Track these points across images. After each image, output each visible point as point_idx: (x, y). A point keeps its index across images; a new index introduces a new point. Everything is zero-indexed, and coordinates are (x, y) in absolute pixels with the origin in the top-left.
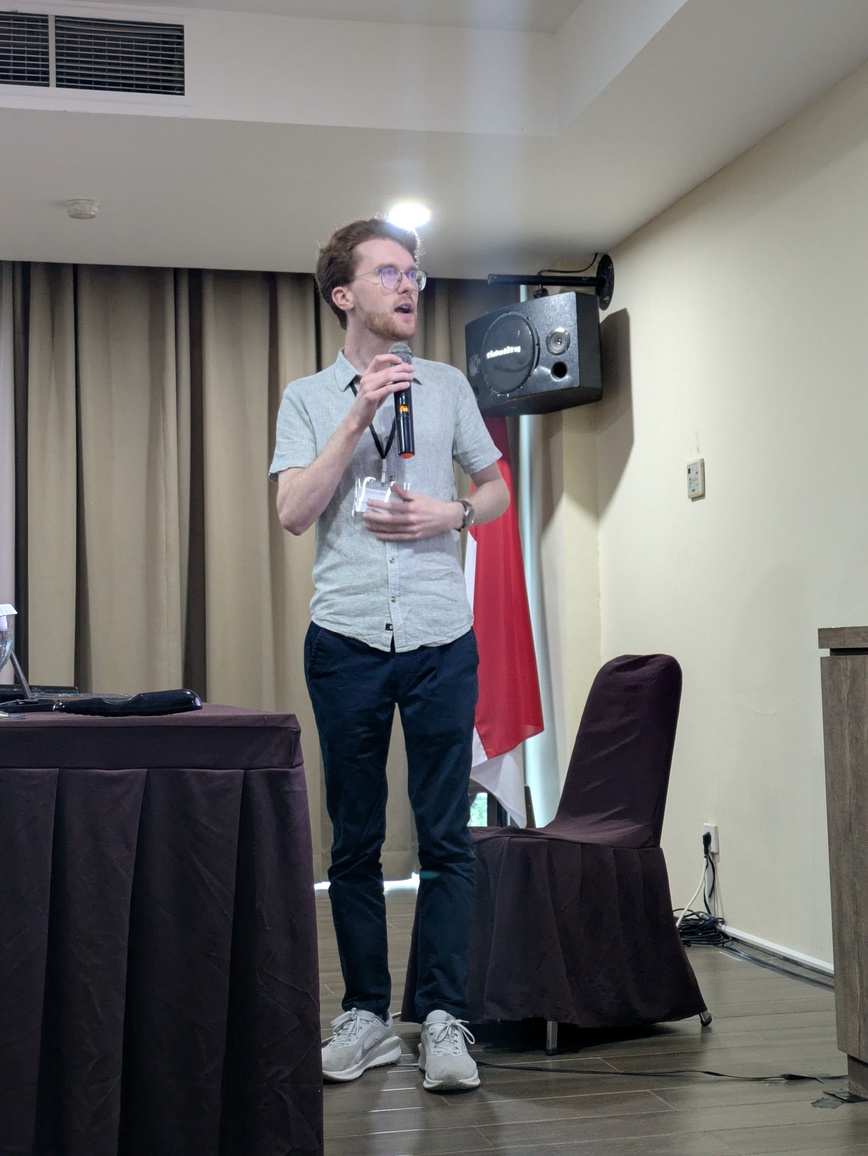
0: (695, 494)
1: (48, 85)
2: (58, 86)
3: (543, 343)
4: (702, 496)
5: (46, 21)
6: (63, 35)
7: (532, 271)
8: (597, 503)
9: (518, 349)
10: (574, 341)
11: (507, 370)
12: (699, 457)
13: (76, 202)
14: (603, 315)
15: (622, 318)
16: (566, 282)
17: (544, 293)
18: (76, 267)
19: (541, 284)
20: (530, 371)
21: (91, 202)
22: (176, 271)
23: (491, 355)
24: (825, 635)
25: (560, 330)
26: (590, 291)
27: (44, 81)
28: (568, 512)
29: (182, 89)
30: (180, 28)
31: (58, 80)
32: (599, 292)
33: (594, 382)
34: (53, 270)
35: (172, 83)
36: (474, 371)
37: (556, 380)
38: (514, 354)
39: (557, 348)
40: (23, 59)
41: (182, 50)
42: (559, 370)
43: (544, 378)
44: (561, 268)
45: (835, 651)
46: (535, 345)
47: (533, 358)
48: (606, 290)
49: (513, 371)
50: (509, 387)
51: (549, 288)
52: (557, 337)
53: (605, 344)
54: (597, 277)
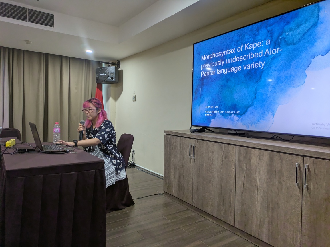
1: (27, 21)
2: (29, 22)
3: (109, 74)
4: (135, 101)
5: (26, 9)
6: (30, 12)
7: (107, 61)
8: (116, 98)
9: (105, 74)
10: (115, 74)
11: (103, 77)
12: (135, 95)
13: (28, 41)
14: (119, 70)
15: (122, 71)
16: (113, 64)
17: (109, 66)
18: (23, 51)
19: (109, 64)
20: (107, 78)
21: (31, 42)
22: (43, 53)
23: (101, 74)
24: (165, 131)
26: (116, 66)
28: (111, 99)
29: (53, 26)
30: (53, 15)
31: (29, 21)
32: (118, 66)
33: (118, 81)
34: (19, 50)
36: (97, 76)
37: (112, 80)
39: (112, 75)
40: (21, 15)
41: (53, 19)
42: (112, 78)
43: (110, 79)
44: (111, 62)
45: (166, 134)
47: (108, 76)
48: (119, 66)
50: (103, 80)
51: (111, 65)
52: (112, 73)
53: (119, 75)
54: (117, 64)
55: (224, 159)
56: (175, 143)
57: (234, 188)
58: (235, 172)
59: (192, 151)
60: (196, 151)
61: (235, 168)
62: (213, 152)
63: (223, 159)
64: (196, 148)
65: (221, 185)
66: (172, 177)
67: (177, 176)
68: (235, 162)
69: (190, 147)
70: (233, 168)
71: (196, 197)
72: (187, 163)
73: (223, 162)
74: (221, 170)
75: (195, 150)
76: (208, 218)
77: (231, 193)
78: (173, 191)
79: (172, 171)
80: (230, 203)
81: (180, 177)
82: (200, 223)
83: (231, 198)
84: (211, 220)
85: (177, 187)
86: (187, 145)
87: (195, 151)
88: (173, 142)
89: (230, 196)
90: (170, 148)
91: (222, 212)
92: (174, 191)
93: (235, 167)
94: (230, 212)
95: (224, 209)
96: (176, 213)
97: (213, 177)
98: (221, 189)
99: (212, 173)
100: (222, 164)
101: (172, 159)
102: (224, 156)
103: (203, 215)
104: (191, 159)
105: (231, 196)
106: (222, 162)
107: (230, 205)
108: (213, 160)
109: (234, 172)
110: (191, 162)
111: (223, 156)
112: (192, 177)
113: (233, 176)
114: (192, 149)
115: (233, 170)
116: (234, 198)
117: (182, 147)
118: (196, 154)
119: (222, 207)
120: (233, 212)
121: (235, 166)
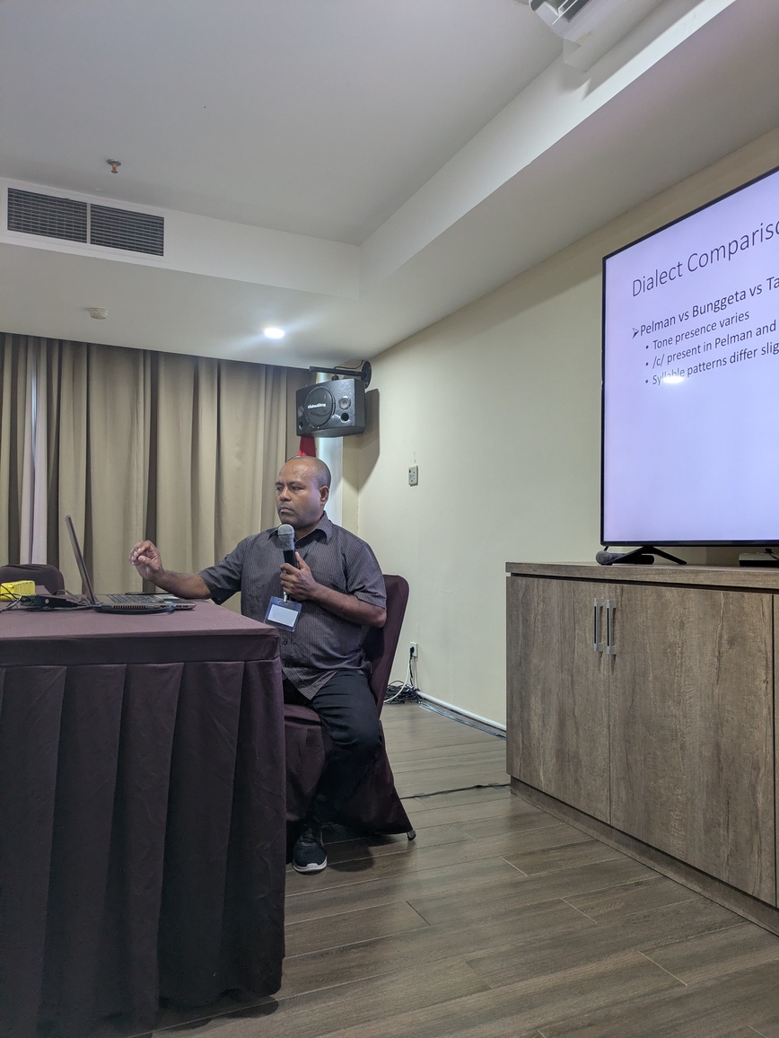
0: (412, 483)
1: (86, 242)
2: (91, 243)
3: (337, 403)
4: (417, 484)
5: (86, 206)
6: (95, 215)
7: (331, 366)
8: (359, 482)
9: (324, 405)
10: (353, 403)
11: (318, 415)
12: (415, 465)
13: (95, 309)
14: (366, 390)
15: (376, 393)
16: (348, 374)
17: (337, 378)
18: (89, 345)
19: (335, 373)
20: (330, 416)
21: (103, 310)
22: (145, 351)
23: (310, 407)
24: (509, 566)
25: (346, 397)
26: (359, 378)
27: (84, 240)
29: (162, 252)
30: (162, 219)
31: (91, 240)
32: (363, 379)
33: (362, 424)
34: (76, 345)
35: (157, 250)
36: (300, 414)
37: (343, 422)
38: (322, 407)
39: (345, 406)
40: (71, 226)
41: (163, 231)
42: (345, 417)
43: (337, 421)
44: (344, 367)
45: (513, 574)
46: (333, 404)
47: (331, 409)
48: (367, 379)
49: (321, 416)
50: (318, 424)
51: (341, 376)
52: (344, 401)
53: (367, 406)
54: (362, 372)
55: (725, 646)
56: (544, 602)
57: (770, 759)
58: (770, 696)
59: (605, 627)
60: (617, 627)
61: (770, 679)
62: (682, 624)
63: (720, 646)
64: (618, 615)
65: (717, 746)
66: (535, 725)
67: (553, 720)
68: (770, 655)
69: (598, 612)
70: (765, 678)
71: (623, 794)
72: (587, 670)
73: (723, 659)
74: (716, 691)
75: (614, 622)
76: (670, 874)
77: (758, 775)
78: (541, 774)
79: (535, 703)
80: (757, 817)
81: (562, 724)
82: (640, 888)
83: (760, 796)
84: (682, 881)
85: (554, 759)
86: (585, 606)
87: (614, 626)
88: (536, 600)
89: (753, 787)
90: (526, 620)
91: (724, 851)
92: (544, 772)
93: (771, 676)
94: (755, 848)
95: (731, 835)
96: (551, 849)
97: (685, 717)
98: (719, 761)
99: (679, 703)
100: (719, 669)
101: (535, 661)
102: (726, 637)
103: (651, 863)
104: (601, 657)
105: (760, 789)
106: (719, 660)
107: (757, 823)
108: (682, 653)
109: (766, 694)
110: (602, 668)
111: (721, 637)
112: (605, 719)
113: (765, 712)
114: (604, 619)
115: (764, 689)
116: (771, 796)
117: (567, 615)
118: (617, 635)
119: (722, 832)
120: (767, 848)
121: (771, 672)
